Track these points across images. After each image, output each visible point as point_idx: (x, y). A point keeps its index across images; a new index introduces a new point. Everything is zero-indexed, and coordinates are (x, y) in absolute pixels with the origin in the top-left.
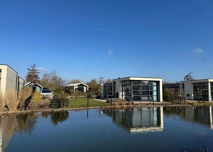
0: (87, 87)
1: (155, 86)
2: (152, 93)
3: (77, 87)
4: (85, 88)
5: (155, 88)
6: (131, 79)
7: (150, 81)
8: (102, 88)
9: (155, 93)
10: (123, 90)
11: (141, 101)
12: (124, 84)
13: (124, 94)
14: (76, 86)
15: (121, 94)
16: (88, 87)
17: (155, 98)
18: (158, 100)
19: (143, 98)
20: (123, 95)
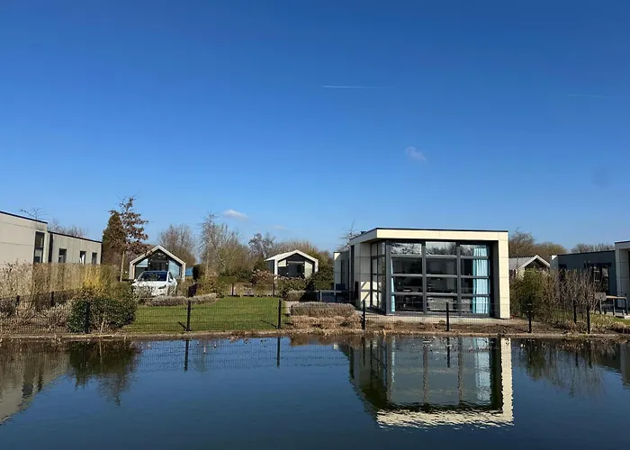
1: (483, 258)
2: (469, 284)
3: (283, 264)
4: (308, 266)
5: (481, 269)
6: (381, 234)
7: (460, 242)
9: (481, 287)
10: (372, 275)
11: (425, 315)
12: (375, 254)
13: (375, 287)
15: (367, 286)
16: (317, 264)
17: (481, 305)
18: (494, 311)
20: (371, 291)
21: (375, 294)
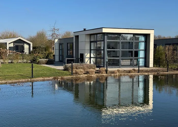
0: (29, 45)
1: (142, 42)
2: (137, 54)
3: (12, 45)
4: (26, 46)
5: (142, 46)
6: (105, 30)
7: (134, 34)
8: (56, 47)
9: (142, 54)
10: (91, 50)
11: (120, 67)
12: (92, 40)
13: (92, 56)
14: (10, 43)
15: (88, 56)
16: (31, 45)
17: (141, 62)
18: (146, 64)
19: (123, 62)
20: (90, 58)
21: (92, 59)
